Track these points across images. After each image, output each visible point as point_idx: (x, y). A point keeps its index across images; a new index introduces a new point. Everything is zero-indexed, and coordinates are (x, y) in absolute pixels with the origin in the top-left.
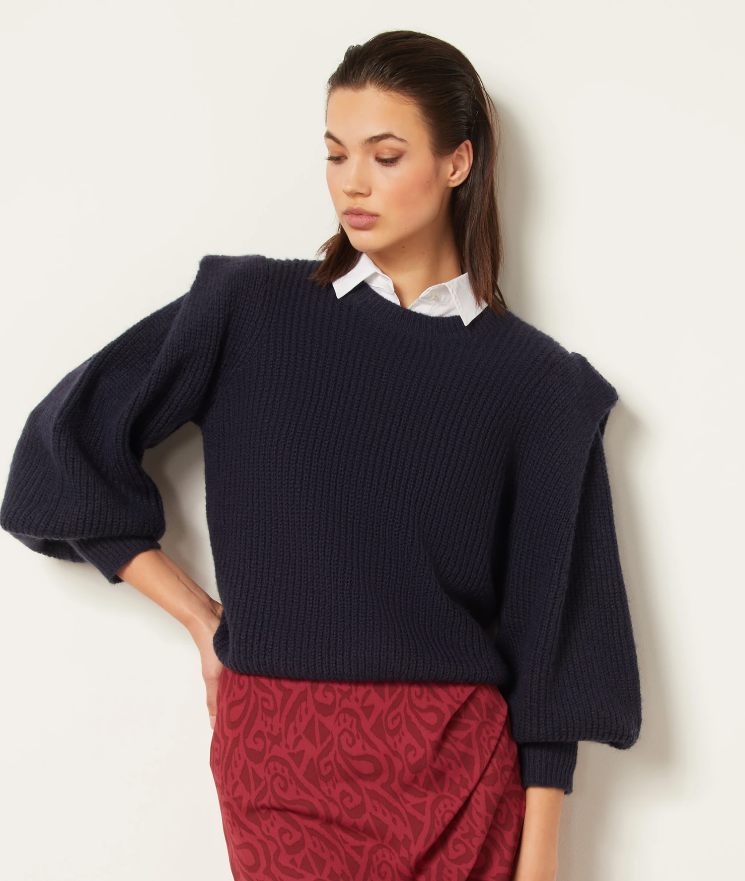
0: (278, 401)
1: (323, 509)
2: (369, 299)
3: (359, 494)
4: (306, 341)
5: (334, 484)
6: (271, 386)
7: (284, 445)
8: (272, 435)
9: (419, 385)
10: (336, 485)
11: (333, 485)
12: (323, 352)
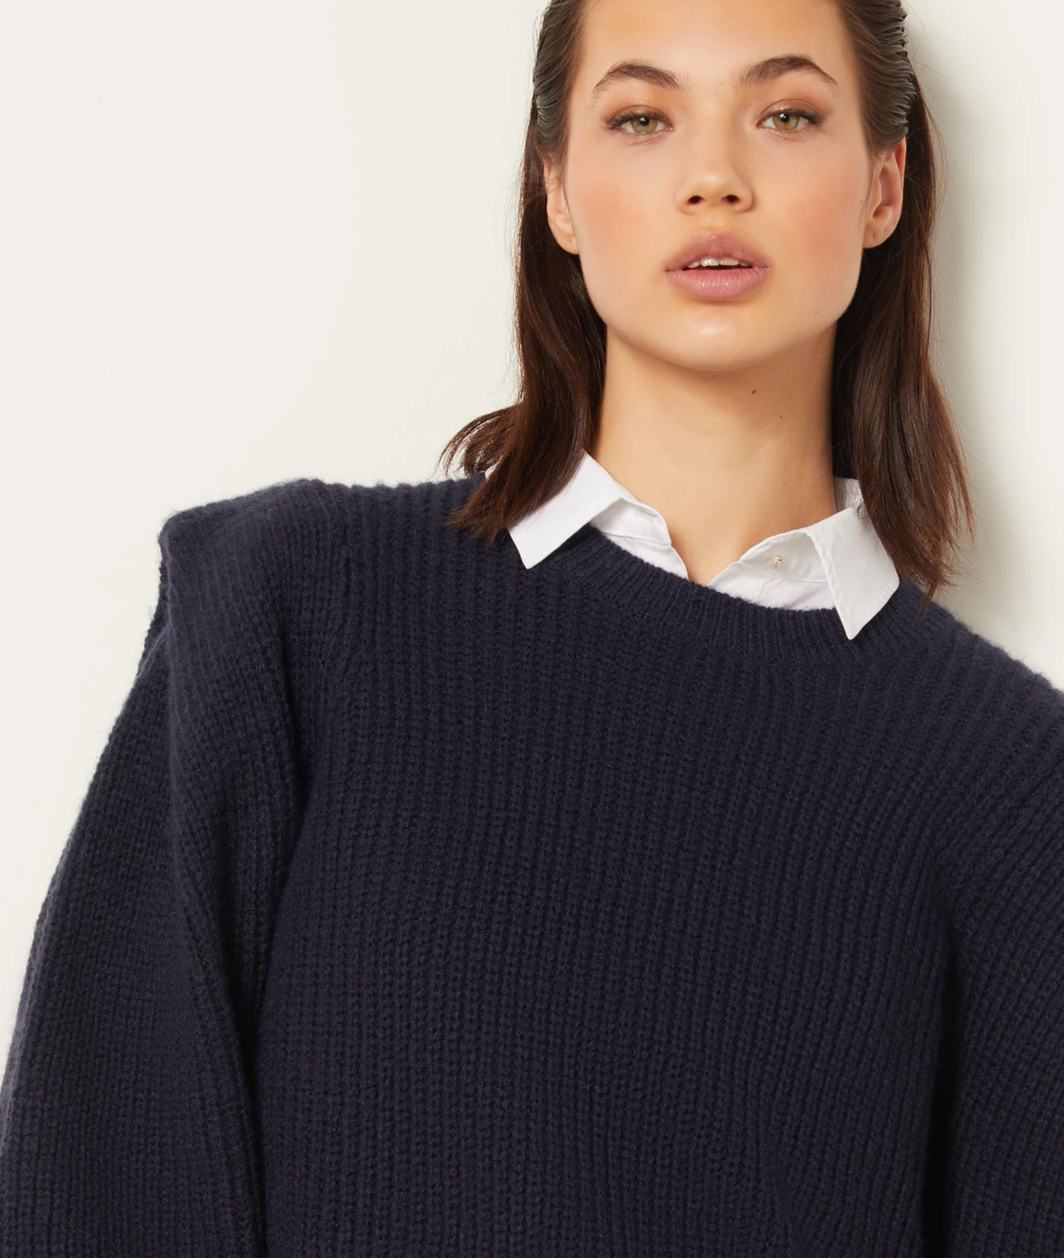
0: (405, 828)
1: (534, 1104)
2: (608, 566)
3: (620, 1066)
4: (460, 678)
5: (559, 1041)
6: (385, 790)
7: (430, 940)
8: (396, 914)
9: (749, 781)
10: (563, 1042)
11: (554, 1043)
12: (508, 702)
